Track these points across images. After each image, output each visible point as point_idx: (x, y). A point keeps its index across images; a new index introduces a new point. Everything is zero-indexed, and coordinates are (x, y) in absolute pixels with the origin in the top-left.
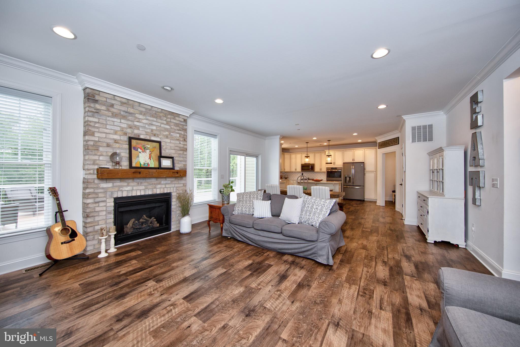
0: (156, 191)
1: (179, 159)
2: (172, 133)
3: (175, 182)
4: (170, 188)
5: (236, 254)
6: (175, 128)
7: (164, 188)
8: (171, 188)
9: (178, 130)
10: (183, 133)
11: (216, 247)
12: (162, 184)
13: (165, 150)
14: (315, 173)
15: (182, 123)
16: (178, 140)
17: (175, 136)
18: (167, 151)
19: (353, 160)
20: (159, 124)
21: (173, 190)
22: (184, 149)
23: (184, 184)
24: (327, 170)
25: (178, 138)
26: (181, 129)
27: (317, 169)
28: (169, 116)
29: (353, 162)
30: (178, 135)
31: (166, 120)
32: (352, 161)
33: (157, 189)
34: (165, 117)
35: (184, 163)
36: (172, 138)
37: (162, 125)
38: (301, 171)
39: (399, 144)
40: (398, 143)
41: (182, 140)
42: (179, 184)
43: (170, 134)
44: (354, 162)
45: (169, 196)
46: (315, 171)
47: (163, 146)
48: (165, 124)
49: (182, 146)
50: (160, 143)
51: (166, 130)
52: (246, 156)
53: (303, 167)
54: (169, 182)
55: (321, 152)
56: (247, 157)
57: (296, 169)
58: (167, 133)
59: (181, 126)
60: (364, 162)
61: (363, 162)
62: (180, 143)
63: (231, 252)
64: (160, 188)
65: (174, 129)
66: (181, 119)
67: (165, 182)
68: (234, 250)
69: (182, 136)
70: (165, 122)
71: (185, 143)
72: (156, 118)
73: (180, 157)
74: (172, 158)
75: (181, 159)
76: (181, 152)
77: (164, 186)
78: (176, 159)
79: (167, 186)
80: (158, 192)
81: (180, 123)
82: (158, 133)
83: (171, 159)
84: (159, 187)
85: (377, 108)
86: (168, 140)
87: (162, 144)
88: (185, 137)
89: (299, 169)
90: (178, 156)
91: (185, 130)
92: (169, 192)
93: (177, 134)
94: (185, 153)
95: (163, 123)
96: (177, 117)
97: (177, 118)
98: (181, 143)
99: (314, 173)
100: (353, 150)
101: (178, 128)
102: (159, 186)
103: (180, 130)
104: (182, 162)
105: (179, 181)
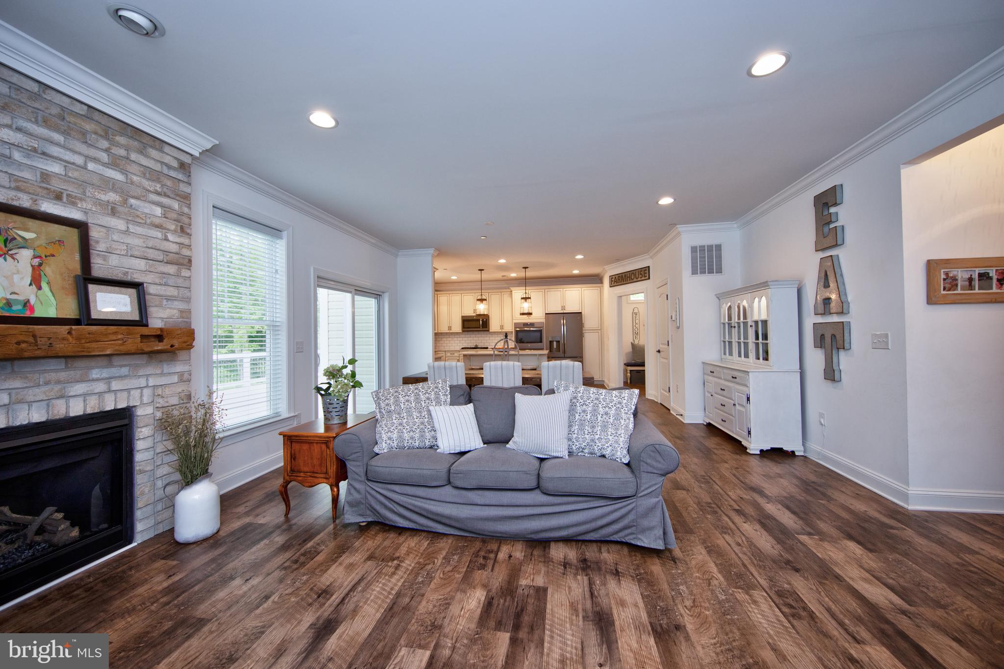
0: (68, 407)
1: (162, 293)
2: (132, 201)
3: (150, 370)
4: (128, 390)
5: (420, 579)
6: (146, 183)
7: (100, 394)
8: (132, 392)
9: (158, 194)
10: (176, 205)
11: (341, 568)
12: (93, 380)
13: (105, 259)
14: (490, 336)
15: (173, 174)
16: (159, 227)
17: (146, 211)
18: (114, 260)
19: (563, 308)
20: (79, 160)
21: (142, 396)
22: (181, 261)
23: (181, 375)
24: (515, 328)
25: (157, 221)
26: (169, 193)
27: (494, 326)
28: (121, 140)
29: (562, 312)
30: (158, 211)
31: (107, 150)
32: (561, 309)
33: (71, 400)
34: (106, 137)
35: (182, 306)
36: (134, 218)
37: (91, 166)
38: (461, 331)
39: (649, 278)
40: (647, 277)
41: (173, 227)
42: (162, 374)
43: (125, 201)
44: (565, 312)
45: (126, 422)
46: (490, 331)
47: (97, 242)
48: (104, 165)
49: (174, 248)
50: (82, 228)
51: (109, 185)
52: (356, 294)
53: (465, 323)
54: (125, 371)
55: (501, 292)
56: (357, 298)
57: (450, 328)
58: (112, 197)
59: (169, 183)
60: (581, 313)
61: (580, 311)
62: (166, 239)
63: (400, 573)
64: (85, 396)
65: (144, 188)
66: (167, 159)
67: (105, 370)
68: (404, 565)
69: (175, 216)
70: (104, 157)
71: (184, 240)
72: (66, 133)
73: (166, 285)
74: (137, 286)
75: (172, 292)
76: (171, 269)
77: (100, 387)
78: (151, 289)
79: (115, 385)
80: (77, 409)
81: (165, 170)
82: (72, 189)
83: (133, 291)
84: (79, 392)
85: (657, 202)
86: (118, 224)
87: (95, 233)
88: (186, 220)
89: (457, 327)
90: (157, 281)
91: (186, 199)
92: (122, 405)
93: (154, 207)
94: (185, 273)
95: (95, 160)
96: (151, 147)
97: (153, 153)
98: (171, 237)
99: (488, 336)
100: (562, 290)
101: (158, 187)
102: (80, 388)
103: (166, 195)
104: (176, 303)
105: (165, 366)
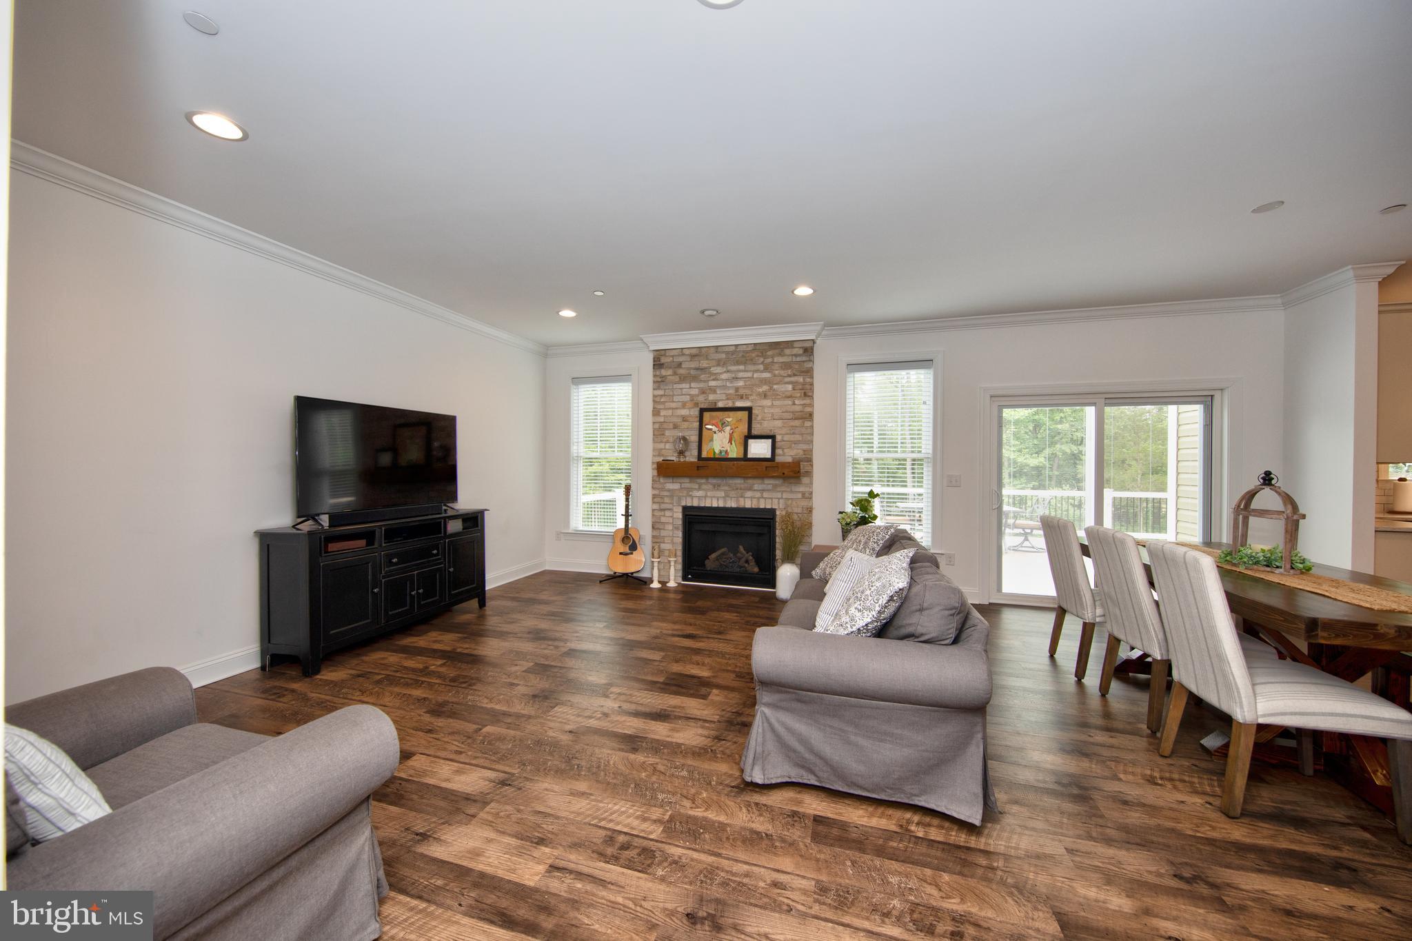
0: (745, 503)
1: (792, 439)
2: (775, 387)
3: (783, 488)
4: (772, 498)
6: (782, 372)
7: (758, 498)
8: (774, 500)
9: (790, 376)
10: (801, 379)
12: (755, 490)
13: (761, 424)
15: (798, 359)
16: (790, 397)
17: (783, 390)
18: (766, 424)
20: (749, 375)
21: (779, 503)
22: (804, 416)
23: (803, 494)
25: (788, 394)
26: (796, 373)
28: (770, 353)
30: (790, 387)
31: (762, 363)
33: (746, 499)
34: (762, 356)
35: (805, 447)
36: (776, 396)
37: (755, 375)
41: (799, 395)
42: (791, 492)
43: (771, 388)
45: (771, 516)
47: (757, 416)
48: (762, 372)
49: (797, 408)
50: (749, 410)
51: (764, 381)
52: (1106, 405)
54: (770, 487)
58: (765, 388)
59: (797, 367)
62: (794, 404)
64: (752, 498)
65: (781, 376)
66: (795, 351)
67: (760, 486)
69: (800, 387)
70: (761, 367)
71: (807, 401)
72: (745, 364)
73: (794, 434)
74: (773, 437)
75: (798, 437)
76: (797, 423)
77: (758, 495)
78: (778, 438)
79: (765, 495)
80: (748, 505)
81: (794, 359)
82: (748, 392)
83: (770, 441)
84: (749, 496)
86: (768, 402)
87: (755, 411)
88: (808, 387)
90: (788, 432)
91: (809, 372)
92: (769, 506)
93: (787, 386)
94: (808, 424)
95: (757, 371)
96: (786, 348)
97: (787, 351)
98: (797, 402)
101: (789, 372)
102: (749, 494)
103: (795, 375)
104: (800, 445)
105: (793, 487)
